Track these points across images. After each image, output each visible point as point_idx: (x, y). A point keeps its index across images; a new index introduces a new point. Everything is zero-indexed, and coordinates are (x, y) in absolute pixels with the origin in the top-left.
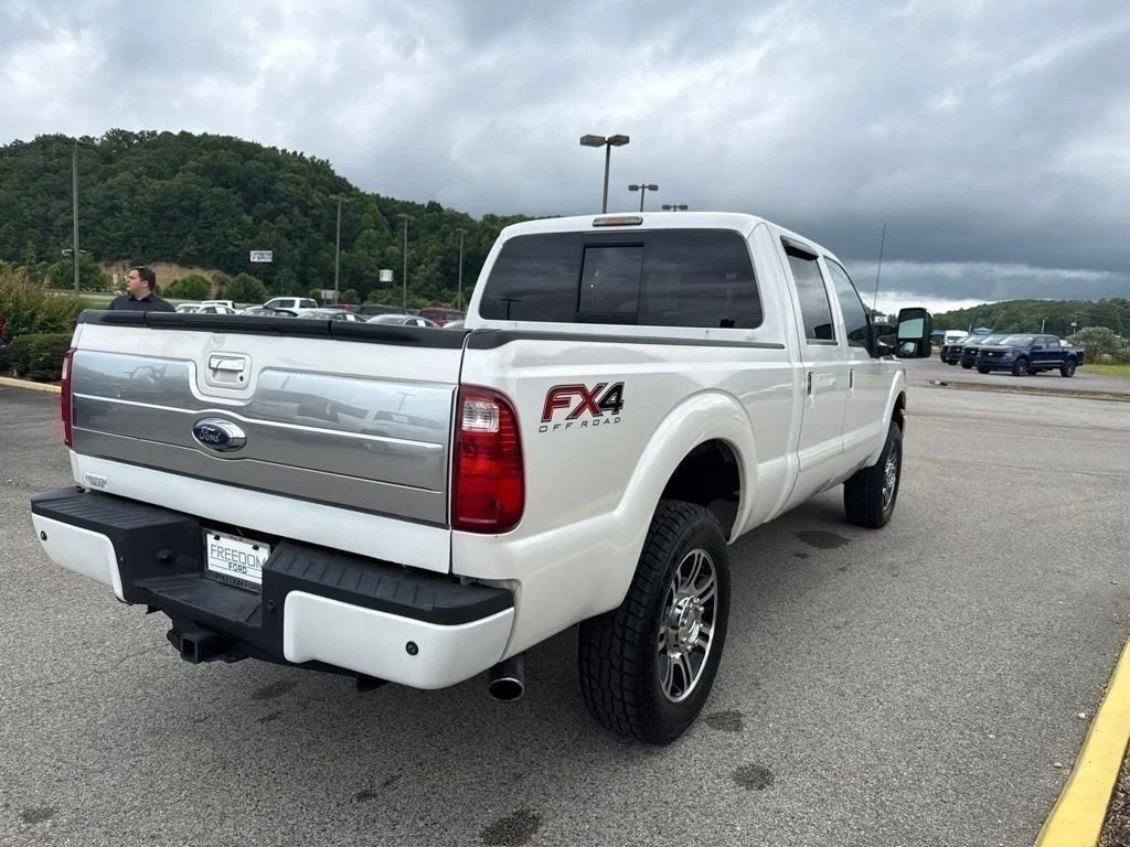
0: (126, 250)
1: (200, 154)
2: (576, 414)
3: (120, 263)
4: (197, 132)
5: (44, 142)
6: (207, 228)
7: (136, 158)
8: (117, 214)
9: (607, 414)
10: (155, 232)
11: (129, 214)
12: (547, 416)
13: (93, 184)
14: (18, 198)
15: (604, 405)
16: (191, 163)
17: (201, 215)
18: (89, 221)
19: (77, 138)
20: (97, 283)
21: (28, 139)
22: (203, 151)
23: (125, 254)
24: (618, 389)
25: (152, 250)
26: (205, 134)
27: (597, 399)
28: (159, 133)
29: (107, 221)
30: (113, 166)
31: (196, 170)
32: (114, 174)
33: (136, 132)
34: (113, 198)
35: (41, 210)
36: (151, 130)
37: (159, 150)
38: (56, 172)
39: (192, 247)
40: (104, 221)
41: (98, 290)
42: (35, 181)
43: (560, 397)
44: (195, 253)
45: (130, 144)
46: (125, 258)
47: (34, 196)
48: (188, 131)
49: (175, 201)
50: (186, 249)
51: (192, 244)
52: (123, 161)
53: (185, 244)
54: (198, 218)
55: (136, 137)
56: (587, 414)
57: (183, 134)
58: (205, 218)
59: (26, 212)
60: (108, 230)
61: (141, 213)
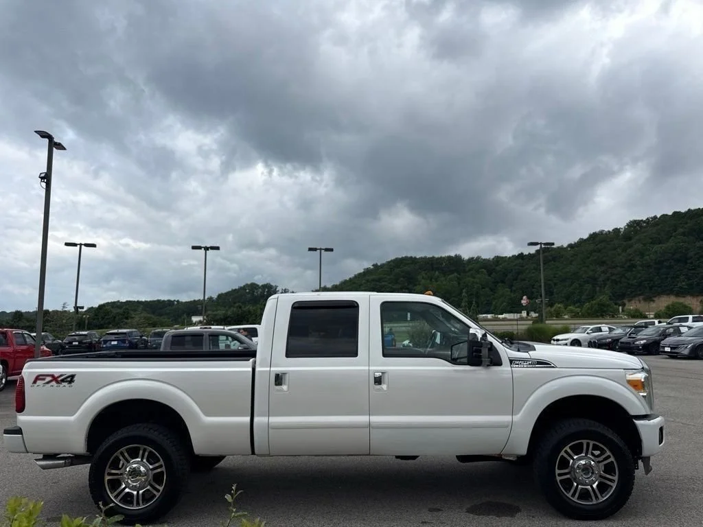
0: (640, 291)
1: (687, 223)
2: (48, 383)
3: (637, 299)
4: (683, 210)
5: (594, 236)
6: (693, 269)
7: (645, 234)
8: (634, 269)
9: (65, 384)
10: (658, 277)
11: (640, 268)
12: (35, 382)
13: (619, 255)
14: (580, 269)
15: (63, 381)
16: (681, 230)
17: (689, 261)
18: (618, 276)
19: (611, 230)
20: (612, 312)
21: (585, 236)
22: (689, 221)
23: (639, 292)
24: (72, 376)
25: (656, 288)
26: (689, 210)
27: (59, 379)
28: (658, 216)
29: (628, 274)
30: (630, 242)
31: (684, 234)
32: (631, 246)
33: (644, 219)
34: (631, 260)
35: (591, 273)
36: (653, 216)
37: (659, 227)
38: (599, 251)
39: (684, 283)
40: (626, 275)
41: (613, 317)
42: (589, 258)
43: (41, 377)
44: (686, 287)
45: (641, 227)
46: (640, 295)
47: (588, 267)
48: (678, 210)
49: (670, 255)
50: (679, 285)
51: (684, 281)
52: (637, 237)
53: (678, 282)
54: (686, 263)
55: (644, 222)
56: (54, 383)
57: (675, 213)
58: (691, 263)
59: (584, 276)
60: (628, 280)
61: (648, 267)
